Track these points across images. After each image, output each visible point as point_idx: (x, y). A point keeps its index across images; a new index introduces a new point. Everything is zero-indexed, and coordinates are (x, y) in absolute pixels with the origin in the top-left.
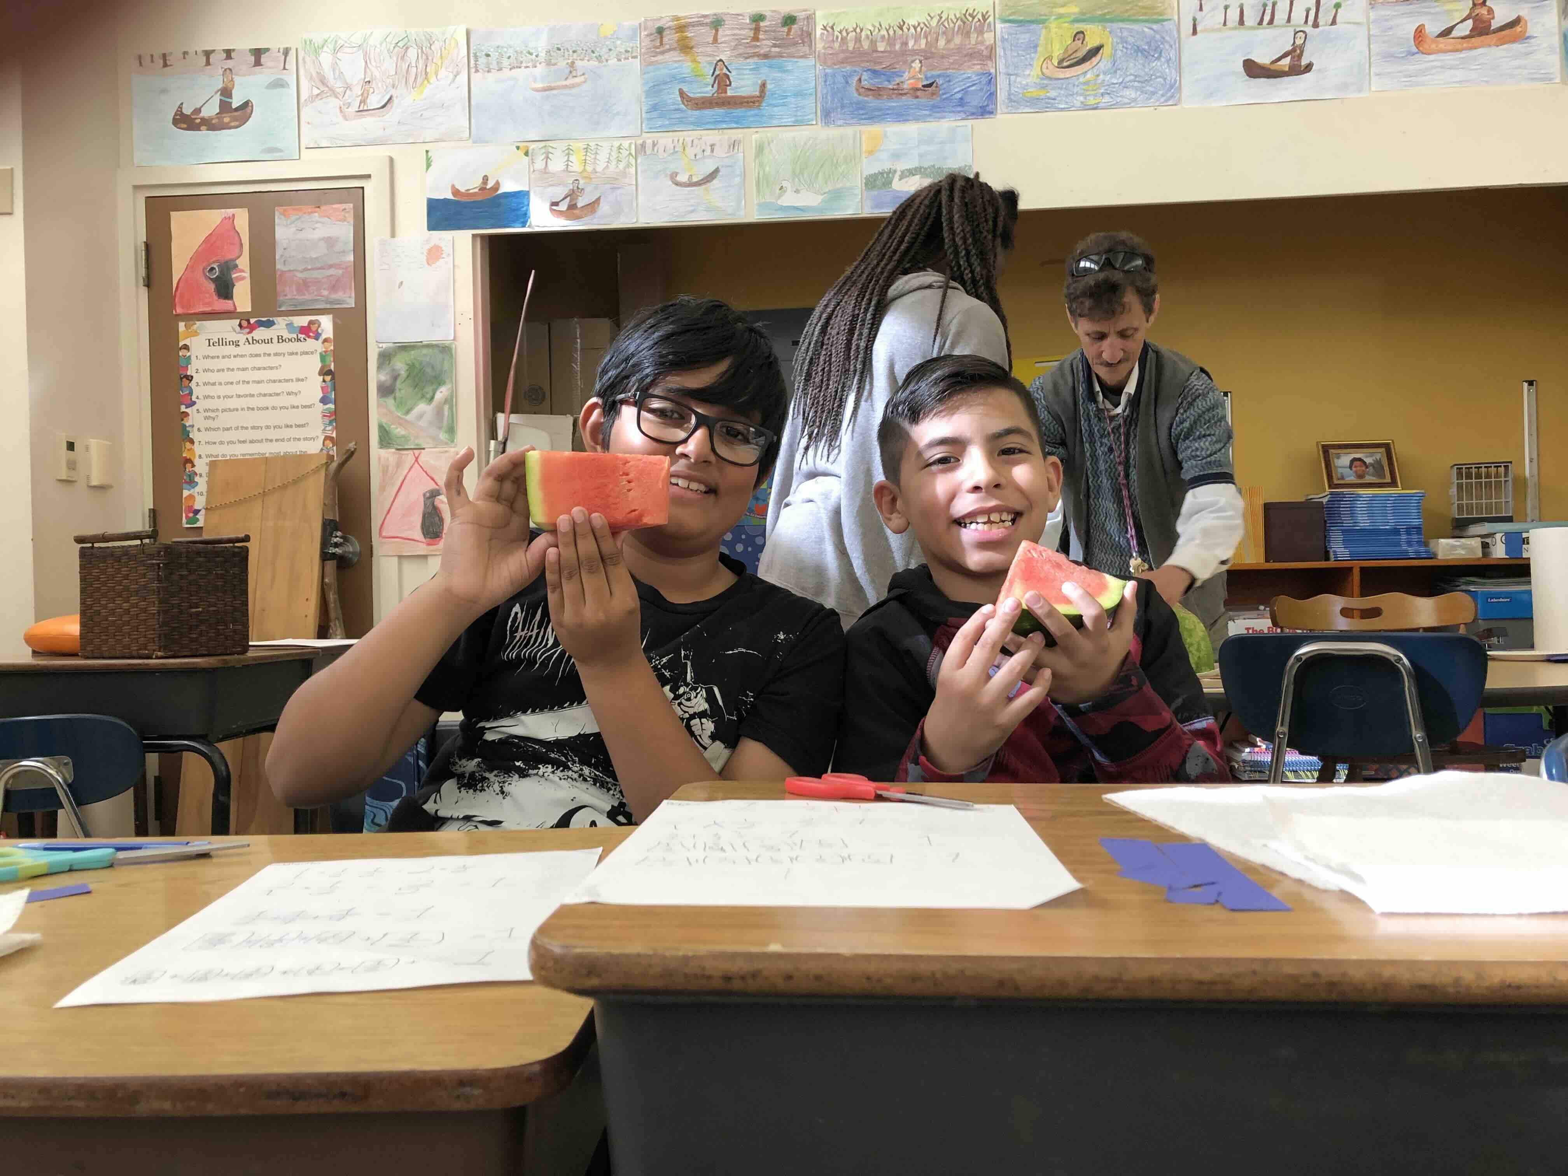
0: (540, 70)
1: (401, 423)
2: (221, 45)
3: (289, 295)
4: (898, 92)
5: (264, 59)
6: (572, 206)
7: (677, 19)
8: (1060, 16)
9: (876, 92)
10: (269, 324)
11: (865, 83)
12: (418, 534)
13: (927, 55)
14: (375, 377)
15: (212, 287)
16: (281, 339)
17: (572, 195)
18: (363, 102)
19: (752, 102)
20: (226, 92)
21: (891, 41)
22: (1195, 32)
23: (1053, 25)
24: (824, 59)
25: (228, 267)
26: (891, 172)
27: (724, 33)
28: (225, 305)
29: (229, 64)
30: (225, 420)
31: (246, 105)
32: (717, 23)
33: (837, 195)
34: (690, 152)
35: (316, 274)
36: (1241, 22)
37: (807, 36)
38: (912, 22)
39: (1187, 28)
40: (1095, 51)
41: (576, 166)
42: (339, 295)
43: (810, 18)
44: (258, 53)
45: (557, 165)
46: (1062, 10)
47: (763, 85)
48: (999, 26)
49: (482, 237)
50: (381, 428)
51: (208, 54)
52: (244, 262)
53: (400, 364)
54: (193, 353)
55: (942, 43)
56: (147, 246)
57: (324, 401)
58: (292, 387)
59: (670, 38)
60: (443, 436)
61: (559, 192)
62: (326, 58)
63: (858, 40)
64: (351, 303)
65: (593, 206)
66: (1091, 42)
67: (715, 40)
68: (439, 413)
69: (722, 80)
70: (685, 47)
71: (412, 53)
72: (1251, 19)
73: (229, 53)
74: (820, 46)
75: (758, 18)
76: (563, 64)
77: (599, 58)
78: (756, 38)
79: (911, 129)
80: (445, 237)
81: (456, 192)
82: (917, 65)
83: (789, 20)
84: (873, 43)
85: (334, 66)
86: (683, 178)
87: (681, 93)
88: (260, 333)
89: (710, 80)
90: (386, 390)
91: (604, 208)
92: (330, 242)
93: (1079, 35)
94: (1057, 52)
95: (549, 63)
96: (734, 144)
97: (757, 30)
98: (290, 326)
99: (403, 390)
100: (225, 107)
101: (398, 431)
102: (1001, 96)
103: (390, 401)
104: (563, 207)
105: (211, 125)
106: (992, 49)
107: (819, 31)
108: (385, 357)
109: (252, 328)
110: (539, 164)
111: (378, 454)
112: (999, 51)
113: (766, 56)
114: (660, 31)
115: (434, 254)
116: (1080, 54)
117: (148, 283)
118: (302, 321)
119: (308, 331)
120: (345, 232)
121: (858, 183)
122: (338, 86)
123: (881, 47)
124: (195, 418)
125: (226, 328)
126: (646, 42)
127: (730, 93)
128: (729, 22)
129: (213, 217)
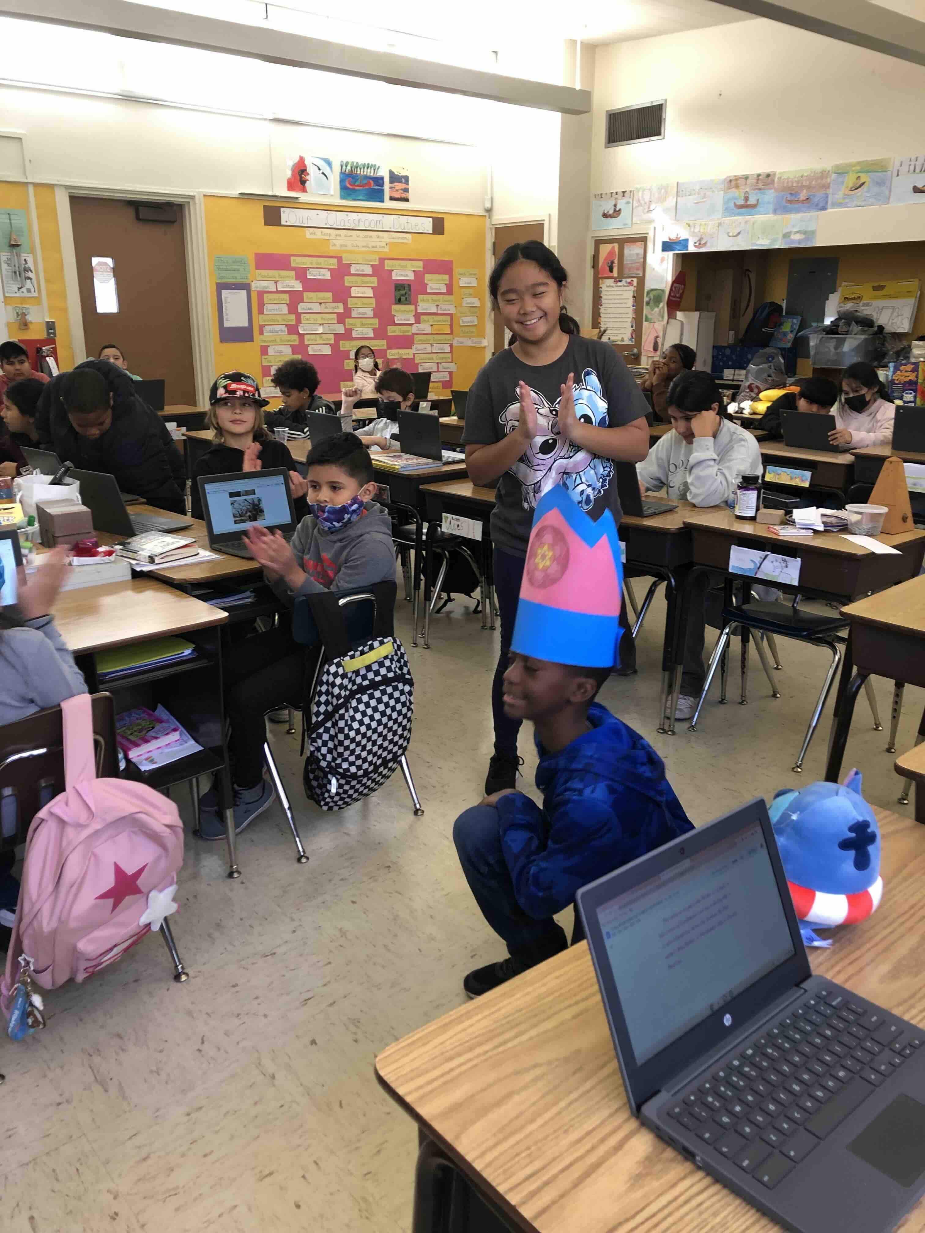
0: (696, 196)
1: (651, 314)
2: (614, 191)
3: (626, 272)
4: (798, 202)
5: (625, 194)
6: (700, 244)
7: (735, 176)
8: (853, 171)
9: (790, 202)
10: (621, 281)
11: (789, 199)
12: (652, 349)
13: (809, 187)
14: (646, 299)
15: (608, 268)
16: (624, 286)
17: (700, 240)
18: (649, 208)
19: (754, 206)
20: (615, 206)
21: (798, 182)
22: (898, 175)
23: (851, 174)
24: (776, 190)
25: (612, 262)
26: (791, 232)
27: (749, 181)
28: (611, 274)
29: (616, 196)
30: (609, 311)
31: (620, 210)
32: (746, 178)
33: (774, 241)
34: (734, 225)
35: (634, 265)
36: (914, 171)
37: (773, 181)
38: (805, 174)
39: (895, 173)
40: (863, 183)
41: (702, 231)
42: (638, 272)
43: (774, 174)
44: (624, 192)
45: (697, 230)
46: (854, 168)
47: (758, 200)
48: (834, 175)
49: (677, 254)
50: (646, 316)
51: (612, 193)
52: (616, 261)
53: (652, 295)
54: (602, 289)
55: (814, 183)
56: (594, 256)
57: (633, 306)
58: (625, 301)
59: (733, 183)
60: (660, 319)
61: (696, 239)
62: (640, 193)
63: (788, 182)
64: (641, 275)
65: (705, 244)
66: (862, 181)
67: (746, 184)
68: (660, 311)
69: (746, 199)
70: (737, 187)
71: (663, 191)
72: (918, 170)
73: (616, 193)
74: (776, 185)
75: (759, 175)
76: (702, 193)
77: (713, 192)
78: (757, 183)
79: (799, 216)
80: (666, 254)
81: (670, 239)
82: (805, 191)
83: (768, 176)
84: (793, 183)
85: (642, 196)
86: (731, 234)
87: (735, 203)
88: (619, 284)
89: (743, 198)
90: (648, 303)
91: (708, 245)
92: (638, 254)
93: (858, 178)
94: (851, 185)
95: (699, 194)
96: (746, 222)
97: (758, 180)
98: (626, 282)
99: (652, 303)
100: (615, 211)
101: (650, 317)
102: (830, 202)
103: (648, 307)
104: (697, 244)
105: (611, 216)
106: (829, 184)
107: (776, 180)
108: (648, 293)
109: (617, 282)
110: (692, 230)
111: (645, 324)
112: (831, 185)
113: (760, 189)
114: (731, 181)
115: (662, 260)
116: (858, 185)
117: (593, 267)
118: (629, 280)
119: (630, 283)
120: (641, 251)
121: (781, 236)
122: (642, 202)
123: (795, 185)
124: (602, 310)
125: (610, 282)
126: (726, 185)
127: (749, 203)
128: (750, 178)
129: (609, 247)
